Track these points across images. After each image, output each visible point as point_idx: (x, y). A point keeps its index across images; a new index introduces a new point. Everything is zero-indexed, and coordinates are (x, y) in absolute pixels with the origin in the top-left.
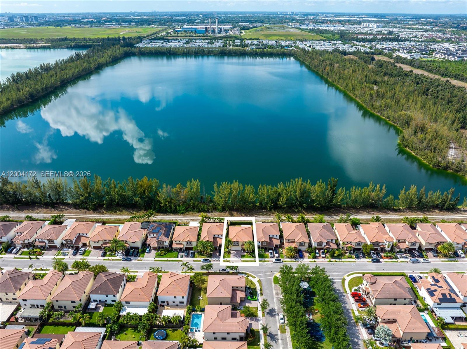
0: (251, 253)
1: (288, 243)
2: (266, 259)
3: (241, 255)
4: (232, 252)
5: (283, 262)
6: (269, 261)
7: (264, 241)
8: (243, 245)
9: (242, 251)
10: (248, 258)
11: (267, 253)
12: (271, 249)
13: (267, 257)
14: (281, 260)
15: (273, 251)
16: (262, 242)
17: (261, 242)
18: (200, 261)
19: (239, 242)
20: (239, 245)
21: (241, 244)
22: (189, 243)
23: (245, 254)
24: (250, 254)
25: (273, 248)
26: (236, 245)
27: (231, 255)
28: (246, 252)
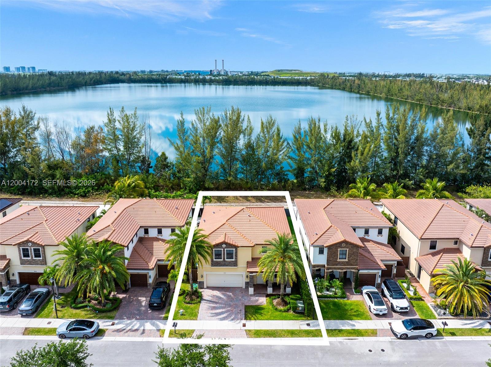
0: (287, 299)
1: (434, 254)
2: (360, 324)
3: (247, 307)
4: (207, 294)
5: (439, 334)
6: (374, 333)
7: (339, 245)
8: (254, 261)
9: (251, 290)
10: (275, 318)
11: (355, 298)
12: (369, 280)
13: (360, 315)
14: (431, 326)
15: (379, 286)
16: (333, 248)
17: (329, 247)
18: (51, 331)
19: (236, 247)
20: (235, 264)
21: (244, 256)
22: (32, 253)
23: (263, 301)
24: (286, 303)
25: (374, 276)
26: (224, 264)
27: (203, 306)
28: (268, 296)
